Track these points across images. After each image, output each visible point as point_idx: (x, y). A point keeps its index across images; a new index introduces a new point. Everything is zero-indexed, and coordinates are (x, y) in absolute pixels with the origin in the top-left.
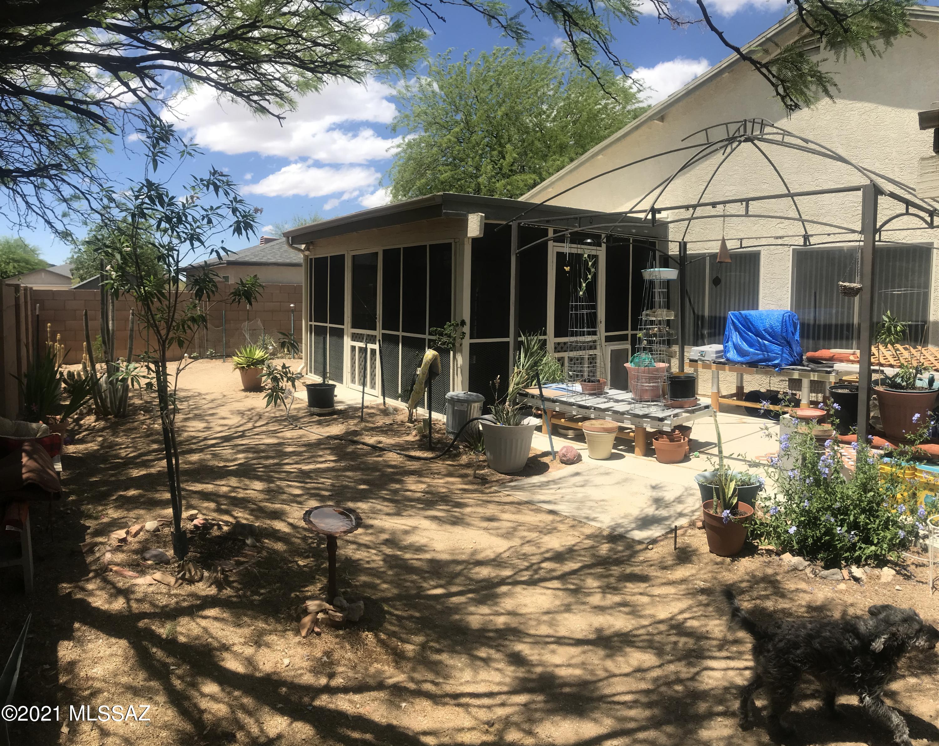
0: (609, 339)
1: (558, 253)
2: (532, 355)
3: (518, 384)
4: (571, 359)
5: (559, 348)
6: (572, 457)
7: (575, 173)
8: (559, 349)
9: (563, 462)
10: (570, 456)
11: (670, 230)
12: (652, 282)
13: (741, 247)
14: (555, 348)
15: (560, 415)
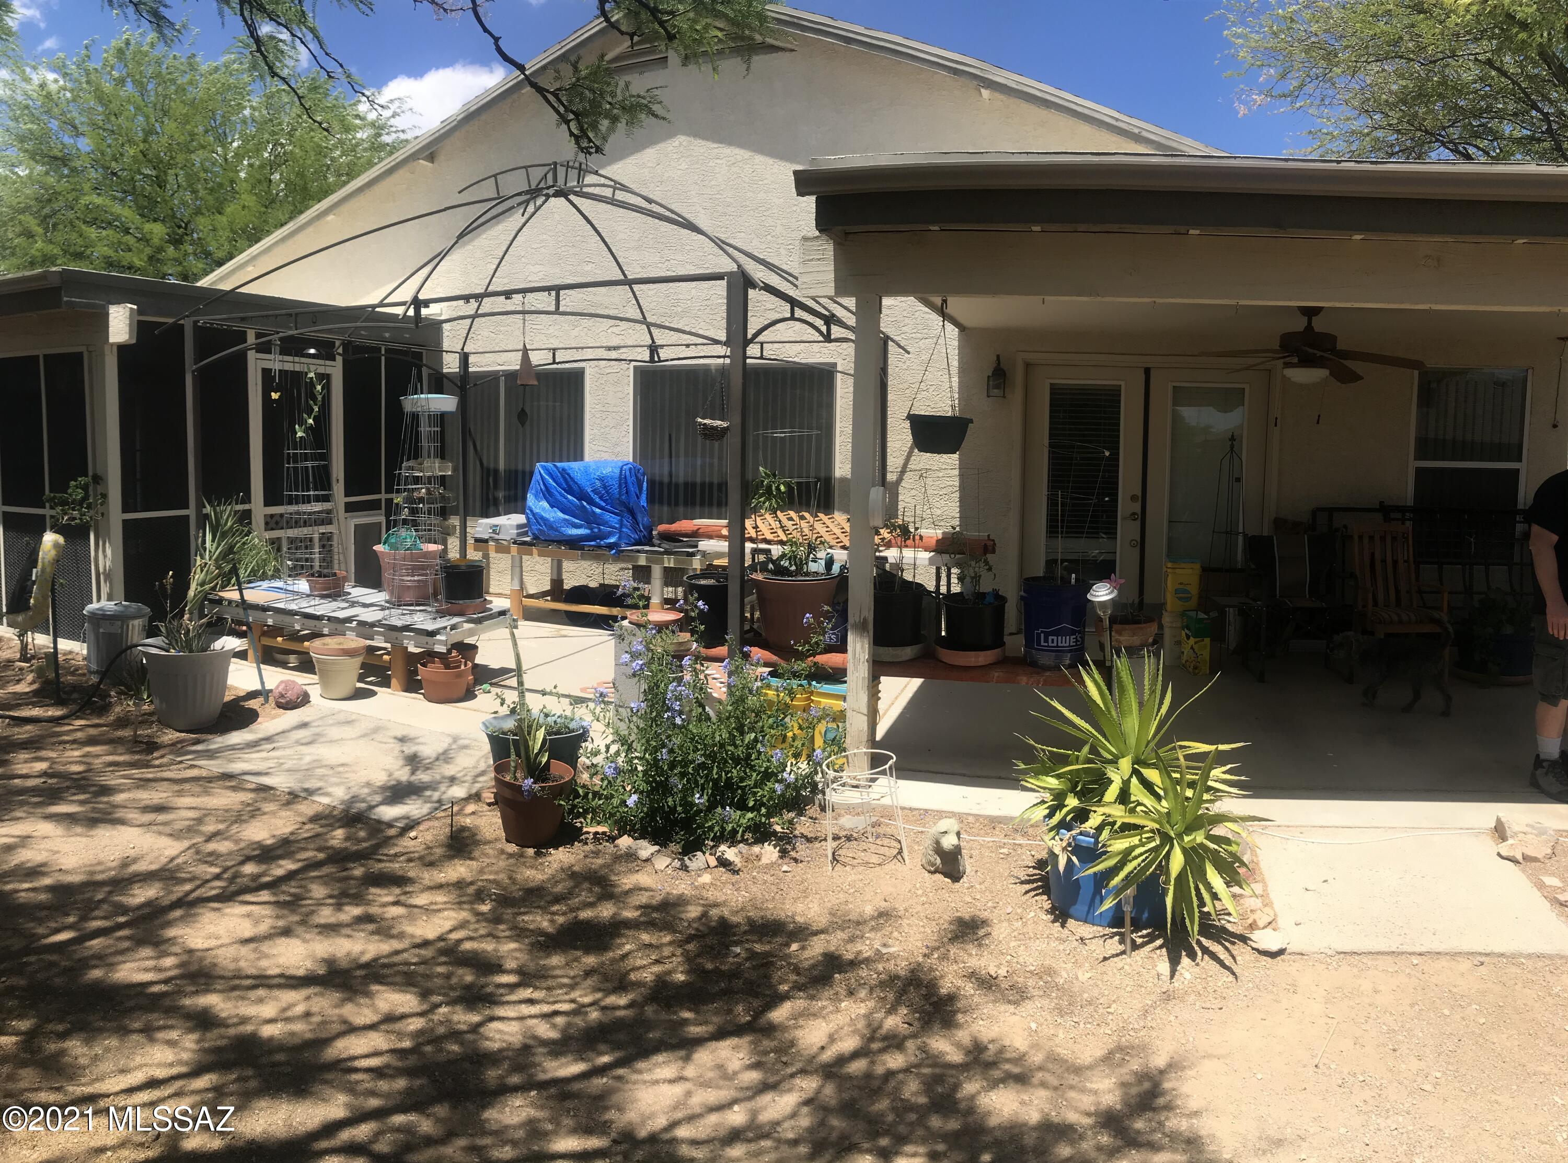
0: (350, 508)
1: (264, 370)
2: (224, 535)
3: (202, 584)
4: (291, 541)
5: (272, 523)
6: (294, 698)
7: (290, 242)
8: (272, 525)
9: (280, 706)
10: (291, 695)
11: (446, 334)
12: (415, 417)
13: (554, 362)
14: (267, 523)
15: (275, 631)
